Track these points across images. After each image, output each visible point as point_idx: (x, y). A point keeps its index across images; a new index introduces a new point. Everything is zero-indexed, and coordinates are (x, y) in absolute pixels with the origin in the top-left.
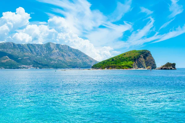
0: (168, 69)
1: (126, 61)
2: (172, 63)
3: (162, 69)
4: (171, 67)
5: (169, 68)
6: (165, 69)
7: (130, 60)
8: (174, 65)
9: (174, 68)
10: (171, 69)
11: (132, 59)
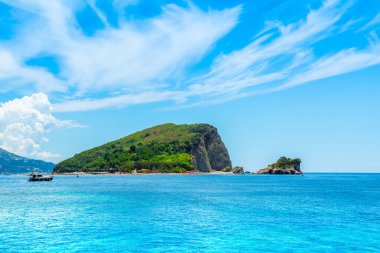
0: (287, 173)
1: (167, 151)
2: (293, 158)
3: (270, 172)
4: (292, 169)
5: (288, 170)
6: (278, 172)
7: (177, 151)
8: (297, 163)
9: (298, 170)
10: (293, 173)
11: (181, 148)
